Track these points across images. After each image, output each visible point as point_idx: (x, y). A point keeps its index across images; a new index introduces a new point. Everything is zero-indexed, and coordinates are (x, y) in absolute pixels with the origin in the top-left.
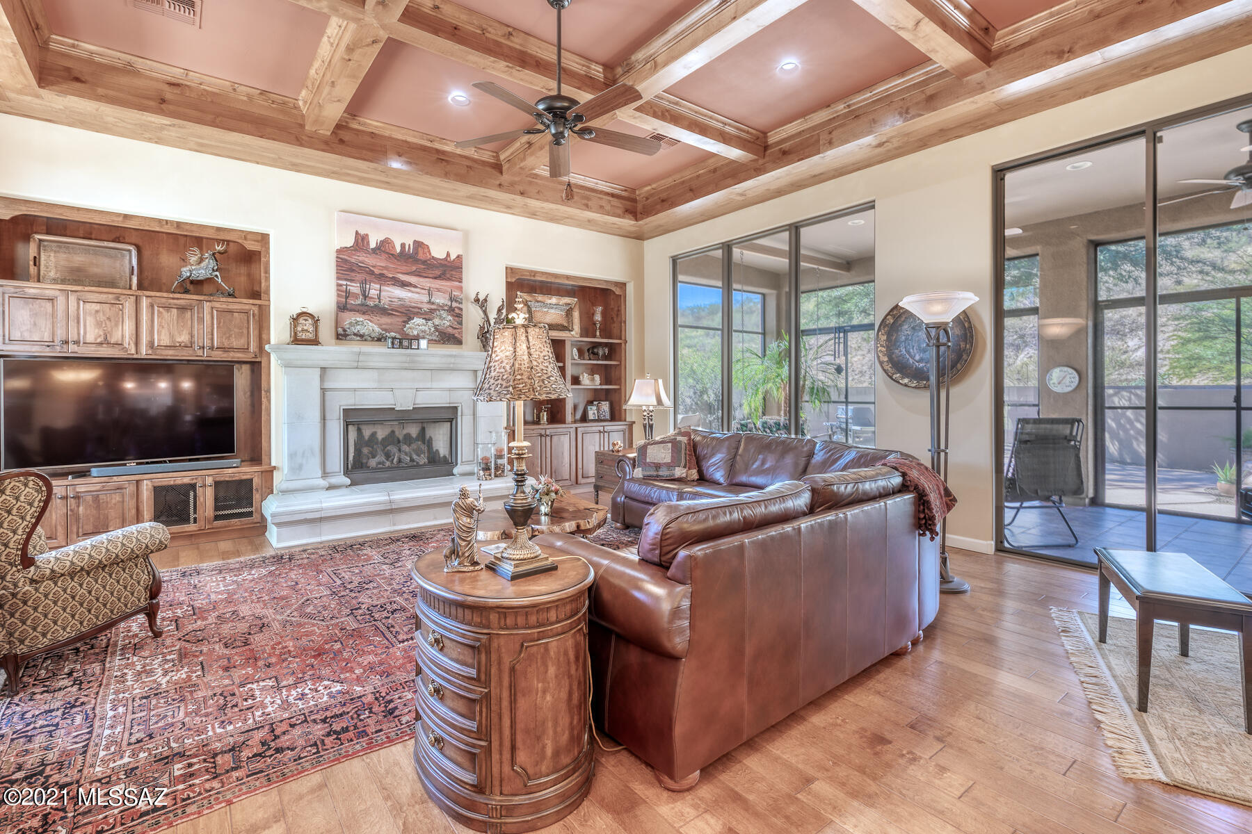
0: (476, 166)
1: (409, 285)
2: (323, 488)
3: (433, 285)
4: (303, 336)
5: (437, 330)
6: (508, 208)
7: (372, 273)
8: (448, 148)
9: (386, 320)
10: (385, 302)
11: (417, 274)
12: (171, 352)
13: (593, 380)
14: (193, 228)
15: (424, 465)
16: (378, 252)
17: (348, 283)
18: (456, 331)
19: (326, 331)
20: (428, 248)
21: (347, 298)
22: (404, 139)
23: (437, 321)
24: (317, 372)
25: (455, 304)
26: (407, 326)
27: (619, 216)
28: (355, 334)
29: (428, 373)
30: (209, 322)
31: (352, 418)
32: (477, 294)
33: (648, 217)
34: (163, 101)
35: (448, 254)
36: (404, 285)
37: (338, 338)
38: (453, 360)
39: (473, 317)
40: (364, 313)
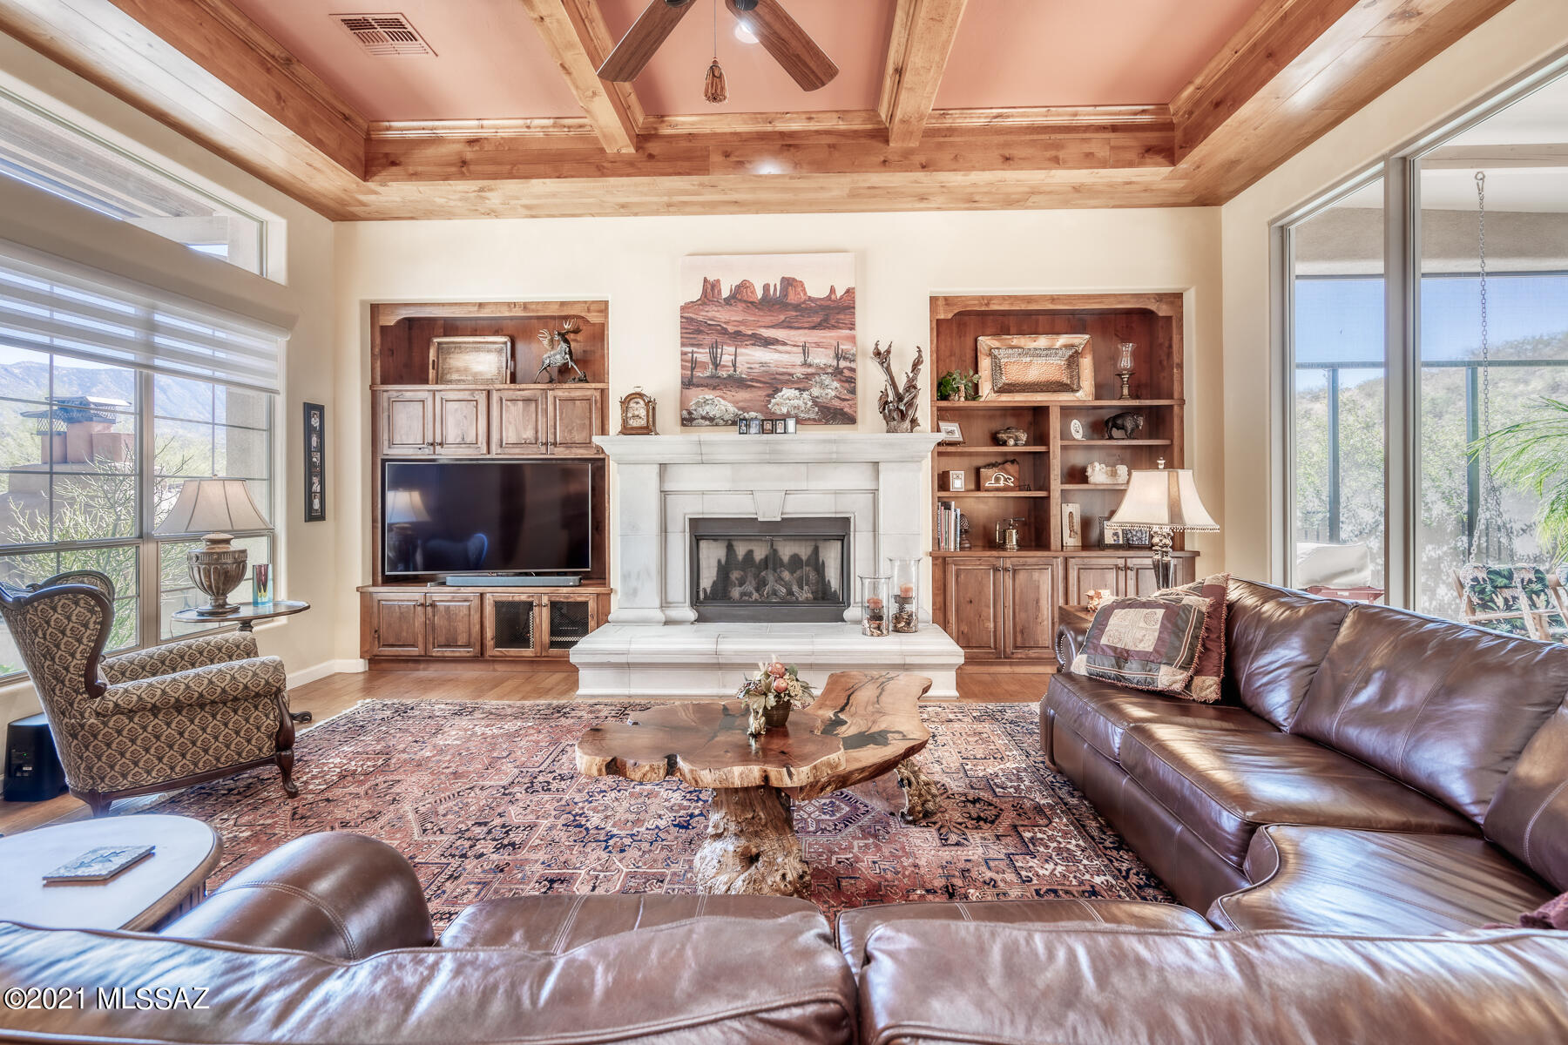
0: (844, 141)
1: (775, 342)
2: (659, 622)
3: (809, 339)
4: (633, 423)
5: (815, 403)
6: (923, 198)
7: (724, 332)
8: (795, 126)
9: (743, 395)
10: (742, 369)
11: (787, 325)
12: (517, 451)
13: (1114, 474)
14: (539, 307)
15: (807, 601)
16: (732, 301)
17: (695, 349)
18: (846, 403)
19: (668, 415)
20: (803, 285)
21: (693, 369)
22: (733, 130)
23: (816, 391)
24: (656, 468)
25: (843, 364)
26: (773, 401)
27: (1130, 164)
28: (703, 418)
29: (803, 468)
30: (552, 414)
31: (701, 530)
32: (877, 345)
33: (1192, 147)
34: (464, 163)
35: (832, 290)
36: (768, 343)
37: (683, 425)
38: (834, 448)
39: (871, 381)
40: (714, 388)
